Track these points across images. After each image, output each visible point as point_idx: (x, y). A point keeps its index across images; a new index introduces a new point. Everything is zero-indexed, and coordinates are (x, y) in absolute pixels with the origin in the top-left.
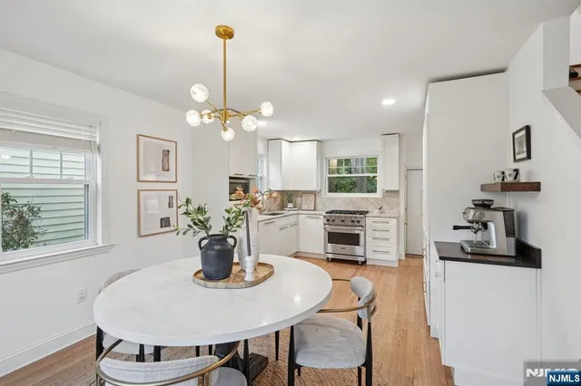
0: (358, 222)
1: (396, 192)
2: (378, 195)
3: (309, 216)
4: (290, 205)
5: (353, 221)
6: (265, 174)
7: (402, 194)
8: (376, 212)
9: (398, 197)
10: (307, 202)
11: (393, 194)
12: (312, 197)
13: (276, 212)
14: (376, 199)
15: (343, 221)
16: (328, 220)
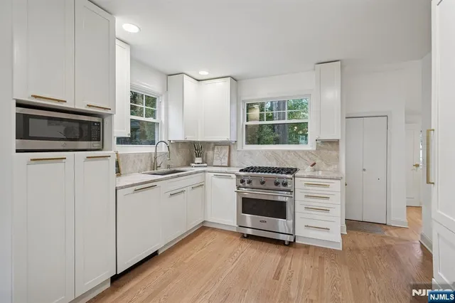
0: (285, 184)
1: (334, 143)
2: (310, 146)
3: (219, 175)
4: (198, 160)
5: (277, 184)
6: (163, 120)
7: (342, 146)
8: (308, 170)
9: (337, 150)
10: (219, 156)
11: (329, 146)
12: (226, 150)
13: (178, 169)
14: (307, 153)
15: (263, 183)
16: (242, 181)
